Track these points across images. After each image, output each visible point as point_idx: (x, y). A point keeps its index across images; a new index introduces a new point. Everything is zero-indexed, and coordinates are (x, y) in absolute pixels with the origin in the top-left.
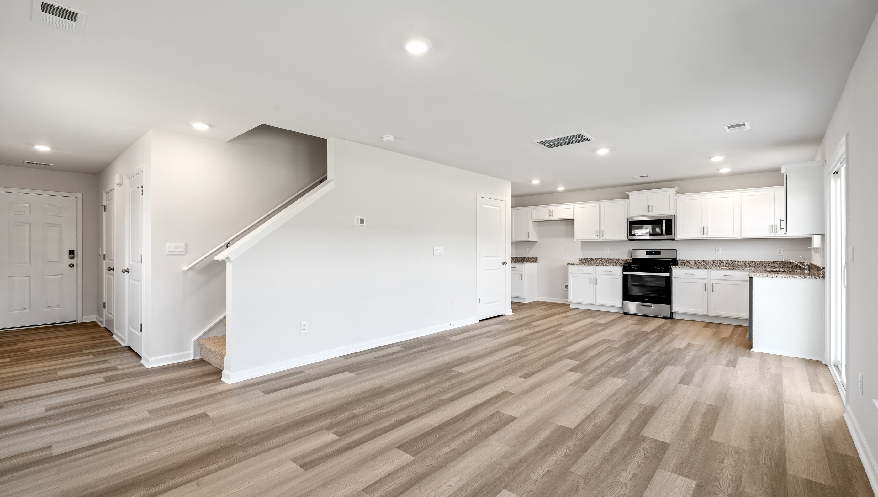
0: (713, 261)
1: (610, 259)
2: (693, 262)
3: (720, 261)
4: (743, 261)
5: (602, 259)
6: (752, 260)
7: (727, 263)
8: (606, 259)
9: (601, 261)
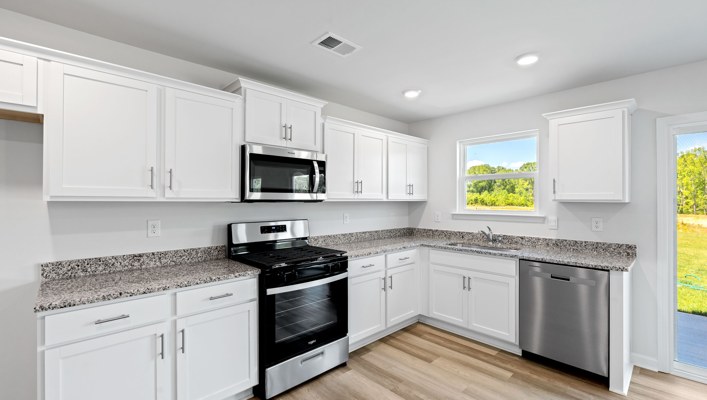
0: (344, 235)
1: (166, 253)
2: (322, 239)
3: (350, 234)
4: (369, 232)
5: (140, 256)
6: (376, 230)
7: (356, 236)
8: (153, 254)
9: (136, 264)
